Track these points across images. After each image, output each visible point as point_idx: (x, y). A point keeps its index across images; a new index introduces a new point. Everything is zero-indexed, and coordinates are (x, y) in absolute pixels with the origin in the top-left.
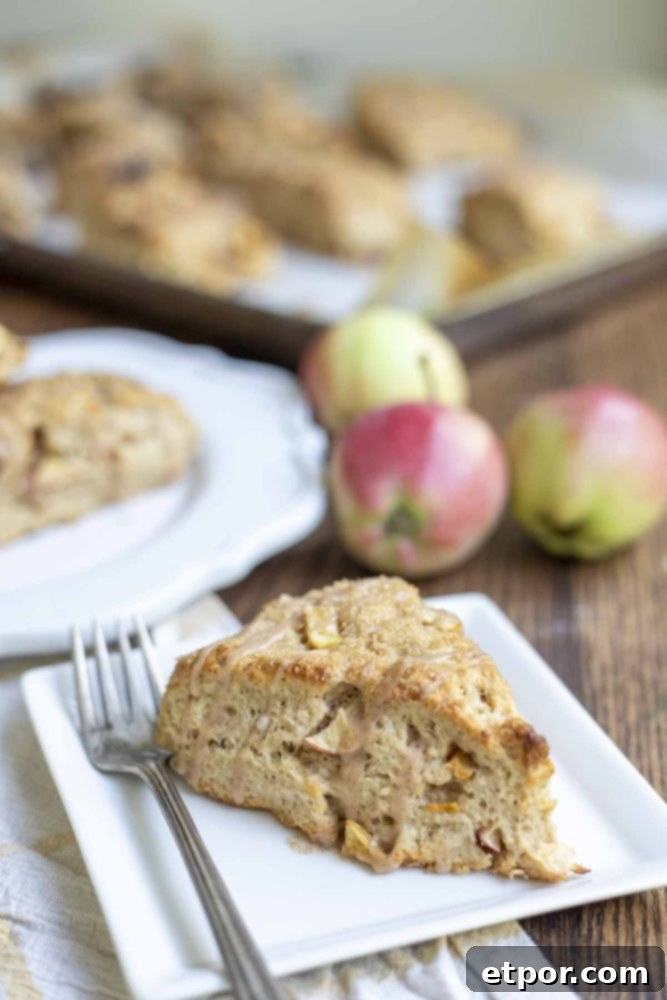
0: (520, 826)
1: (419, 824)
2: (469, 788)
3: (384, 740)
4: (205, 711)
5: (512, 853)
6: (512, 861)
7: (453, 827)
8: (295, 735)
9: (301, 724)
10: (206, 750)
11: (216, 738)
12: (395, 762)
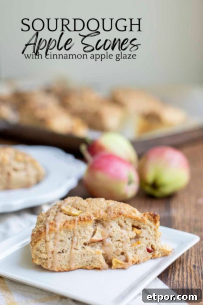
0: (157, 242)
1: (131, 251)
2: (141, 236)
3: (115, 230)
4: (53, 244)
5: (157, 250)
6: (157, 253)
7: (140, 248)
8: (88, 239)
9: (88, 235)
10: (58, 256)
11: (60, 251)
12: (120, 235)
